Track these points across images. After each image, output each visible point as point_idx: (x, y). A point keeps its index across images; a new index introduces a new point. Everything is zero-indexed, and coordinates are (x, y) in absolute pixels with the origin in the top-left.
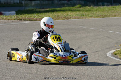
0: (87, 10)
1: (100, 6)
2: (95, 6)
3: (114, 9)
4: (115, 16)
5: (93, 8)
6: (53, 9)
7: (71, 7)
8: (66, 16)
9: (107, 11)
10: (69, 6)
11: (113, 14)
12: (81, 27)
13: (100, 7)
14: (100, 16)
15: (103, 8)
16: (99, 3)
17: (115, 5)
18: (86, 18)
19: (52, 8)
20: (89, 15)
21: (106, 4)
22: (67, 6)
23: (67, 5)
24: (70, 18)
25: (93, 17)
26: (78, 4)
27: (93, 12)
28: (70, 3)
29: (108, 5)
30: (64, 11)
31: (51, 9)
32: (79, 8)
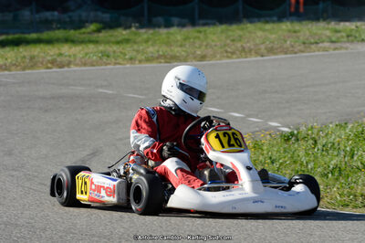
0: (119, 39)
1: (159, 26)
2: (142, 26)
3: (199, 38)
4: (203, 58)
5: (136, 34)
6: (17, 36)
7: (72, 32)
8: (55, 57)
9: (179, 43)
10: (65, 29)
11: (199, 52)
12: (101, 90)
13: (157, 30)
14: (159, 57)
15: (168, 33)
16: (154, 20)
17: (204, 25)
18: (116, 64)
19: (14, 34)
20: (126, 55)
21: (175, 20)
22: (59, 29)
23: (59, 26)
24: (69, 64)
25: (137, 62)
26: (92, 22)
27: (135, 47)
28: (68, 19)
29: (182, 25)
30: (49, 42)
31: (10, 37)
32: (96, 35)
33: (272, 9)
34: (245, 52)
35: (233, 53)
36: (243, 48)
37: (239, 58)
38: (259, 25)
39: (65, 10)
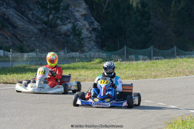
1: (132, 60)
2: (123, 60)
3: (153, 66)
4: (155, 77)
5: (120, 64)
7: (86, 63)
9: (143, 69)
10: (82, 61)
11: (153, 74)
13: (131, 62)
14: (132, 76)
15: (137, 64)
16: (130, 57)
17: (156, 59)
21: (141, 57)
22: (79, 61)
26: (97, 58)
27: (120, 71)
28: (84, 57)
29: (144, 60)
32: (99, 65)
33: (192, 51)
34: (177, 73)
35: (171, 74)
36: (177, 72)
37: (174, 76)
38: (185, 59)
39: (82, 52)
